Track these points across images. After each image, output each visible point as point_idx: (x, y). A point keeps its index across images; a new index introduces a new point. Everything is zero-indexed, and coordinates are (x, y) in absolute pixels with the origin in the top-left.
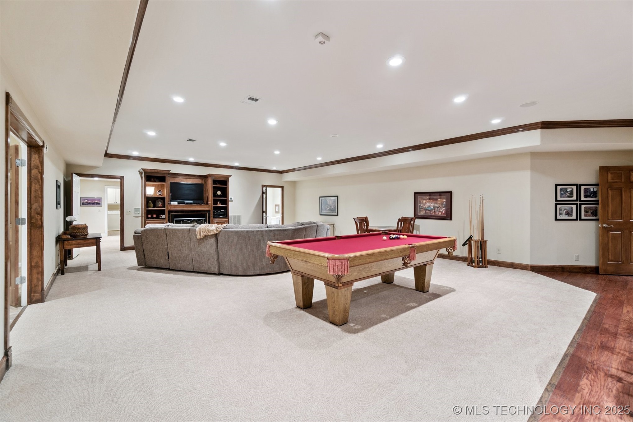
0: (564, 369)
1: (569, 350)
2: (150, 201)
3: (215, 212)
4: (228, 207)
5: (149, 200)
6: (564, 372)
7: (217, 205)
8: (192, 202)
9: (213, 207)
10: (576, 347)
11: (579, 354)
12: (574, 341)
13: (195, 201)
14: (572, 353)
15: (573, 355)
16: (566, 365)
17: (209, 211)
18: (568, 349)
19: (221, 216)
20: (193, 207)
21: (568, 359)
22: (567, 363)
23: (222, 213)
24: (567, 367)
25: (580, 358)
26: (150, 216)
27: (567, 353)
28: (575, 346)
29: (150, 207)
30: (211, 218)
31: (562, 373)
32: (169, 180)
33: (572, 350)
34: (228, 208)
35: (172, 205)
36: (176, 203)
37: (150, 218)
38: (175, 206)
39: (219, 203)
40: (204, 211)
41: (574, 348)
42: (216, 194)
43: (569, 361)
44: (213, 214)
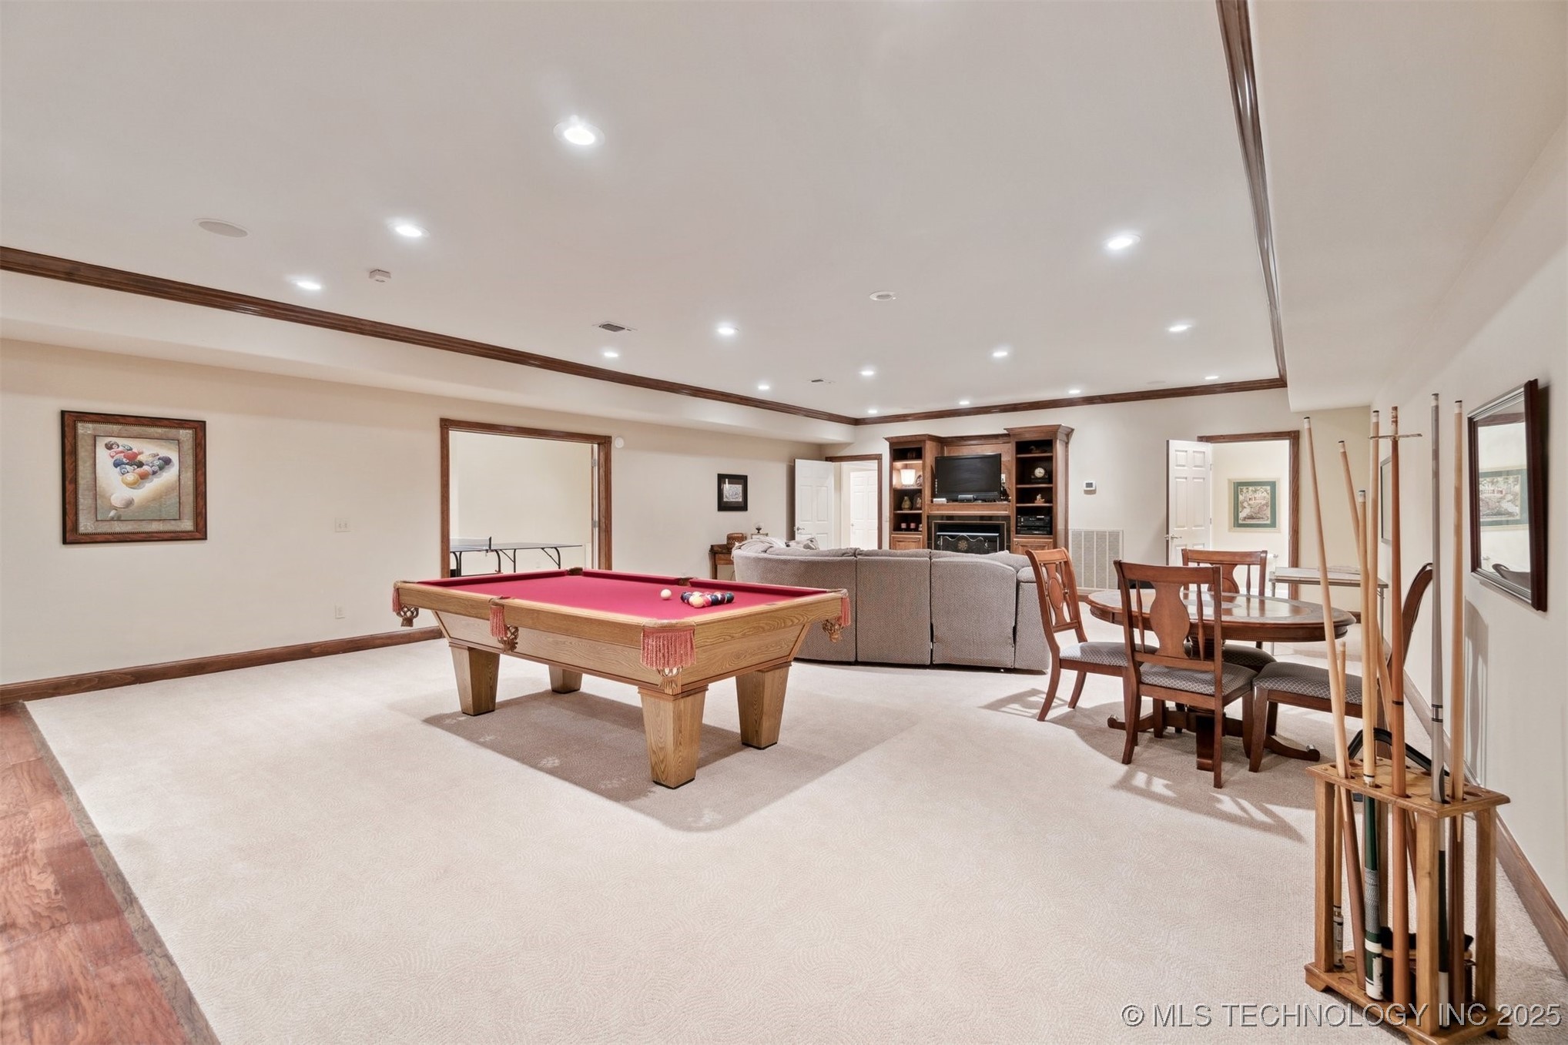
0: (104, 874)
1: (139, 916)
2: (906, 498)
3: (1022, 520)
4: (1054, 508)
5: (900, 496)
6: (99, 872)
7: (1034, 503)
8: (970, 496)
9: (1017, 507)
10: (133, 937)
11: (111, 925)
12: (158, 950)
13: (983, 495)
14: (126, 915)
15: (118, 912)
16: (109, 883)
17: (1007, 518)
18: (144, 916)
19: (1036, 530)
20: (974, 508)
21: (119, 898)
22: (112, 887)
23: (1038, 524)
24: (103, 883)
25: (98, 918)
26: (904, 526)
27: (134, 905)
28: (139, 939)
29: (905, 509)
30: (1013, 534)
31: (101, 867)
32: (930, 452)
33: (131, 920)
34: (1054, 510)
35: (937, 505)
36: (943, 500)
37: (906, 530)
38: (941, 505)
39: (1039, 497)
40: (997, 518)
41: (133, 930)
42: (1033, 477)
43: (113, 896)
44: (1017, 526)
